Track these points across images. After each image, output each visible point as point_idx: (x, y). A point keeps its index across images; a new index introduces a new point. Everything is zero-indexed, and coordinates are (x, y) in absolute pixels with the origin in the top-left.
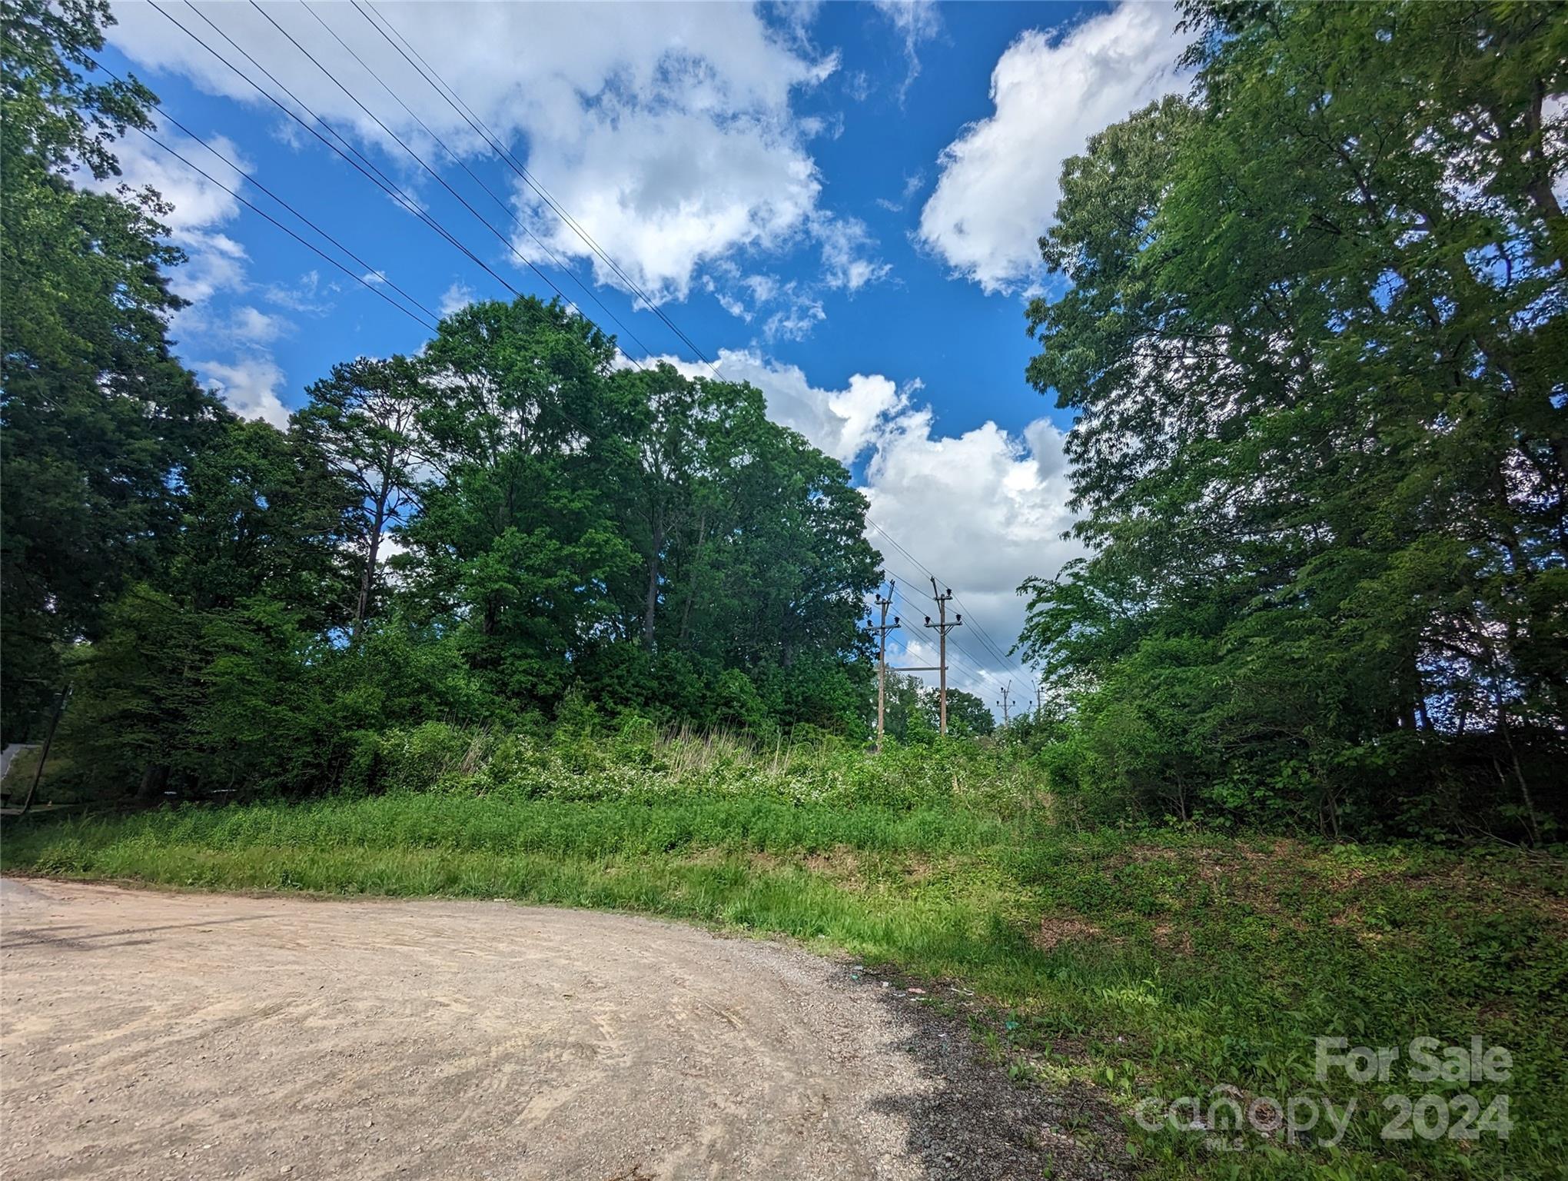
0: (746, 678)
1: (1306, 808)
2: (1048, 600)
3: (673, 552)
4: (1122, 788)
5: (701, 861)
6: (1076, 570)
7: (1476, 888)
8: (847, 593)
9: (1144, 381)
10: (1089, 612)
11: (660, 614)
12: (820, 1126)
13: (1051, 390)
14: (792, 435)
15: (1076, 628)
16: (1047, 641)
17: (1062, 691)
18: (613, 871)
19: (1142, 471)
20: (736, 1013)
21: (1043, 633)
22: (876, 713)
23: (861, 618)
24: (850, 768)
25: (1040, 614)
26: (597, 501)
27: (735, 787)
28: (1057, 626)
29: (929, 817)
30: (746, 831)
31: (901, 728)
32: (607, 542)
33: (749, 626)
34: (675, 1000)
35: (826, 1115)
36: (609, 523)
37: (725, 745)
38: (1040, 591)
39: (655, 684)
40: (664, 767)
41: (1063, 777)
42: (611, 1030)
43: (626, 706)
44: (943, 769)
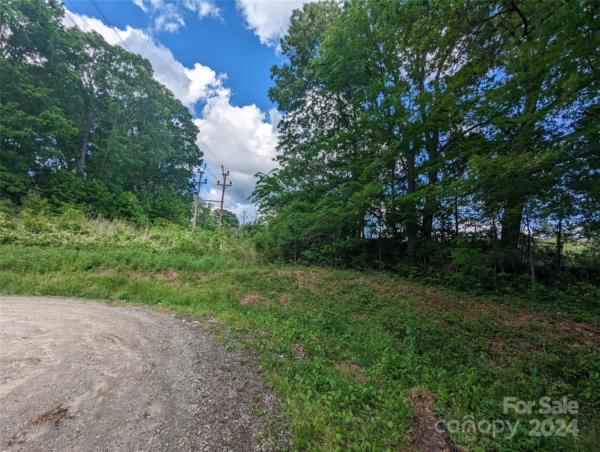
0: (134, 196)
1: (329, 259)
2: (264, 182)
3: (98, 131)
4: (278, 250)
5: (103, 274)
6: (275, 172)
7: (364, 282)
8: (186, 166)
9: (308, 108)
10: (277, 188)
11: (88, 161)
12: (150, 376)
13: (276, 102)
14: (167, 90)
15: (272, 193)
16: (262, 197)
17: (264, 215)
18: (55, 279)
19: (302, 141)
20: (117, 337)
21: (261, 193)
22: (193, 216)
23: (191, 178)
24: (179, 238)
25: (260, 186)
26: (51, 95)
27: (125, 243)
28: (266, 192)
29: (209, 258)
30: (128, 261)
31: (203, 223)
32: (57, 119)
33: (138, 173)
34: (86, 334)
35: (153, 371)
36: (59, 109)
37: (121, 225)
38: (262, 178)
39: (84, 194)
40: (87, 233)
41: (259, 245)
42: (49, 350)
43: (66, 202)
44: (217, 240)
